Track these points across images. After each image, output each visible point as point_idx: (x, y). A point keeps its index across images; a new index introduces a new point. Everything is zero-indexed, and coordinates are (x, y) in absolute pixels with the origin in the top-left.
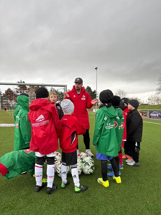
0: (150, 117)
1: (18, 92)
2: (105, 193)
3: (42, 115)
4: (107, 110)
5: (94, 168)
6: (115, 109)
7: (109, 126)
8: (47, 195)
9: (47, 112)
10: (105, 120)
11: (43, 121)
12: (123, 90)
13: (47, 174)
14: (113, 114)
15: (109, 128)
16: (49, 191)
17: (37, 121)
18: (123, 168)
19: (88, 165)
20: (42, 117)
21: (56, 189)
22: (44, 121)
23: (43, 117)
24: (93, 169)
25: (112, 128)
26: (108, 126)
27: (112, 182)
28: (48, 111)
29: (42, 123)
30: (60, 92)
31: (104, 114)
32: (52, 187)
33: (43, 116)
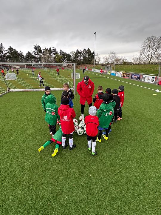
0: (132, 78)
1: (36, 55)
12: (115, 52)
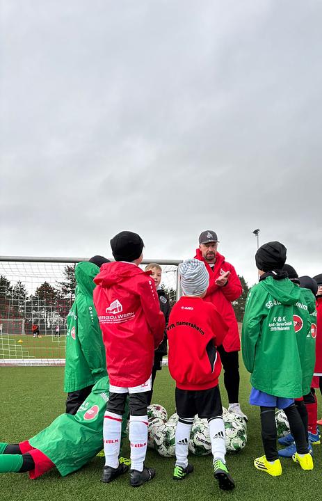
1: (66, 292)
2: (272, 487)
3: (117, 301)
4: (272, 285)
5: (245, 436)
6: (295, 285)
7: (279, 325)
8: (131, 488)
9: (128, 295)
10: (267, 308)
11: (119, 314)
13: (130, 439)
14: (288, 295)
15: (279, 329)
16: (134, 479)
17: (108, 311)
18: (319, 442)
19: (232, 427)
20: (117, 304)
21: (152, 478)
22: (121, 313)
23: (121, 305)
24: (242, 438)
25: (288, 328)
26: (275, 323)
27: (290, 466)
28: (131, 292)
29: (118, 318)
30: (169, 291)
31: (266, 294)
32: (141, 470)
33: (119, 303)
